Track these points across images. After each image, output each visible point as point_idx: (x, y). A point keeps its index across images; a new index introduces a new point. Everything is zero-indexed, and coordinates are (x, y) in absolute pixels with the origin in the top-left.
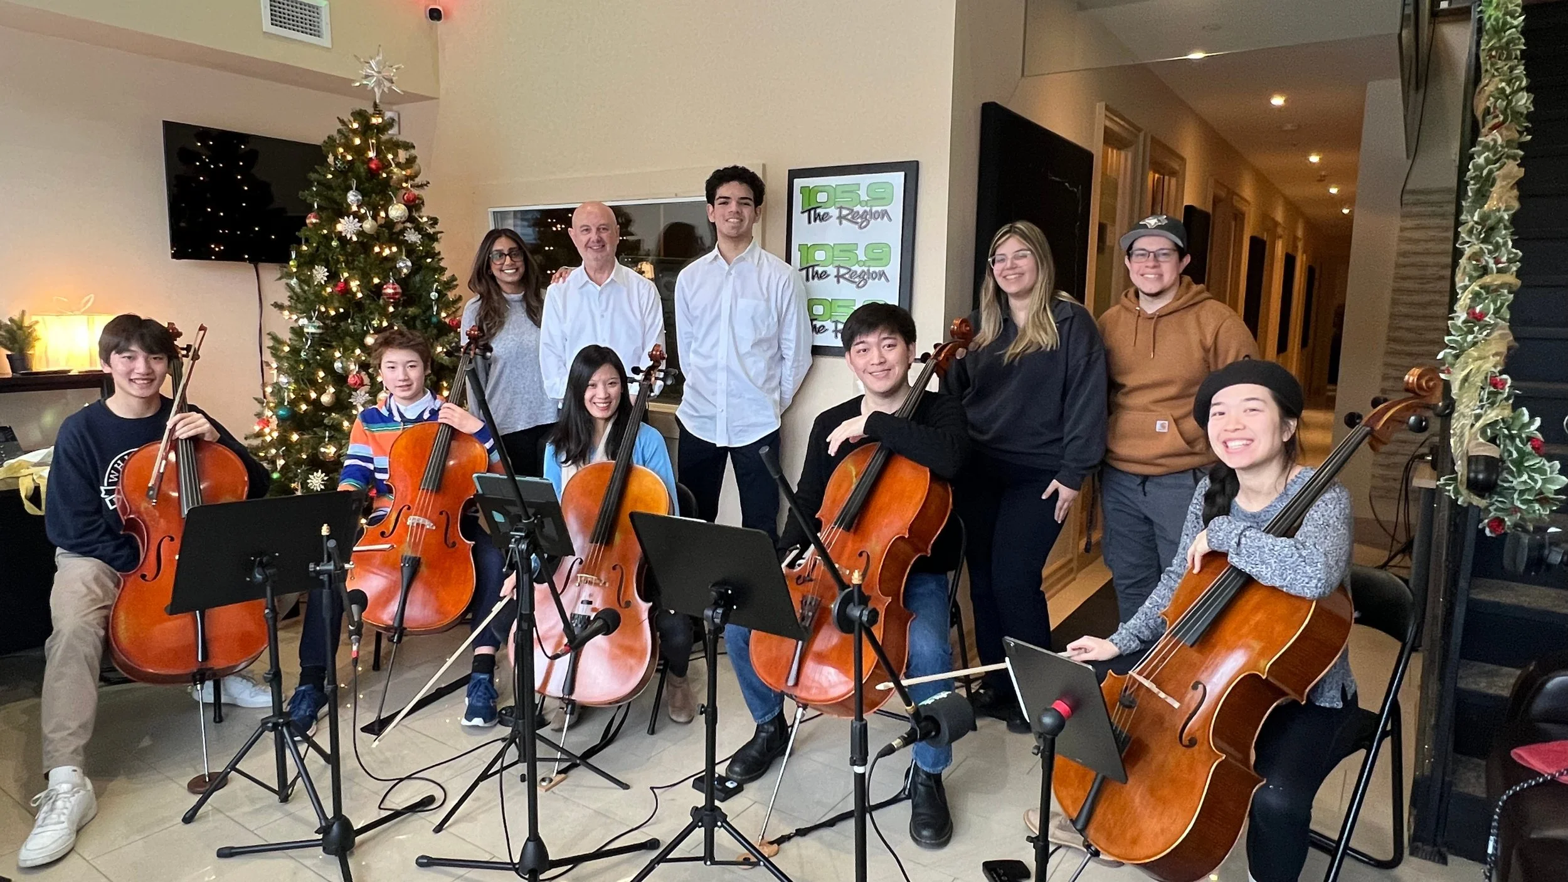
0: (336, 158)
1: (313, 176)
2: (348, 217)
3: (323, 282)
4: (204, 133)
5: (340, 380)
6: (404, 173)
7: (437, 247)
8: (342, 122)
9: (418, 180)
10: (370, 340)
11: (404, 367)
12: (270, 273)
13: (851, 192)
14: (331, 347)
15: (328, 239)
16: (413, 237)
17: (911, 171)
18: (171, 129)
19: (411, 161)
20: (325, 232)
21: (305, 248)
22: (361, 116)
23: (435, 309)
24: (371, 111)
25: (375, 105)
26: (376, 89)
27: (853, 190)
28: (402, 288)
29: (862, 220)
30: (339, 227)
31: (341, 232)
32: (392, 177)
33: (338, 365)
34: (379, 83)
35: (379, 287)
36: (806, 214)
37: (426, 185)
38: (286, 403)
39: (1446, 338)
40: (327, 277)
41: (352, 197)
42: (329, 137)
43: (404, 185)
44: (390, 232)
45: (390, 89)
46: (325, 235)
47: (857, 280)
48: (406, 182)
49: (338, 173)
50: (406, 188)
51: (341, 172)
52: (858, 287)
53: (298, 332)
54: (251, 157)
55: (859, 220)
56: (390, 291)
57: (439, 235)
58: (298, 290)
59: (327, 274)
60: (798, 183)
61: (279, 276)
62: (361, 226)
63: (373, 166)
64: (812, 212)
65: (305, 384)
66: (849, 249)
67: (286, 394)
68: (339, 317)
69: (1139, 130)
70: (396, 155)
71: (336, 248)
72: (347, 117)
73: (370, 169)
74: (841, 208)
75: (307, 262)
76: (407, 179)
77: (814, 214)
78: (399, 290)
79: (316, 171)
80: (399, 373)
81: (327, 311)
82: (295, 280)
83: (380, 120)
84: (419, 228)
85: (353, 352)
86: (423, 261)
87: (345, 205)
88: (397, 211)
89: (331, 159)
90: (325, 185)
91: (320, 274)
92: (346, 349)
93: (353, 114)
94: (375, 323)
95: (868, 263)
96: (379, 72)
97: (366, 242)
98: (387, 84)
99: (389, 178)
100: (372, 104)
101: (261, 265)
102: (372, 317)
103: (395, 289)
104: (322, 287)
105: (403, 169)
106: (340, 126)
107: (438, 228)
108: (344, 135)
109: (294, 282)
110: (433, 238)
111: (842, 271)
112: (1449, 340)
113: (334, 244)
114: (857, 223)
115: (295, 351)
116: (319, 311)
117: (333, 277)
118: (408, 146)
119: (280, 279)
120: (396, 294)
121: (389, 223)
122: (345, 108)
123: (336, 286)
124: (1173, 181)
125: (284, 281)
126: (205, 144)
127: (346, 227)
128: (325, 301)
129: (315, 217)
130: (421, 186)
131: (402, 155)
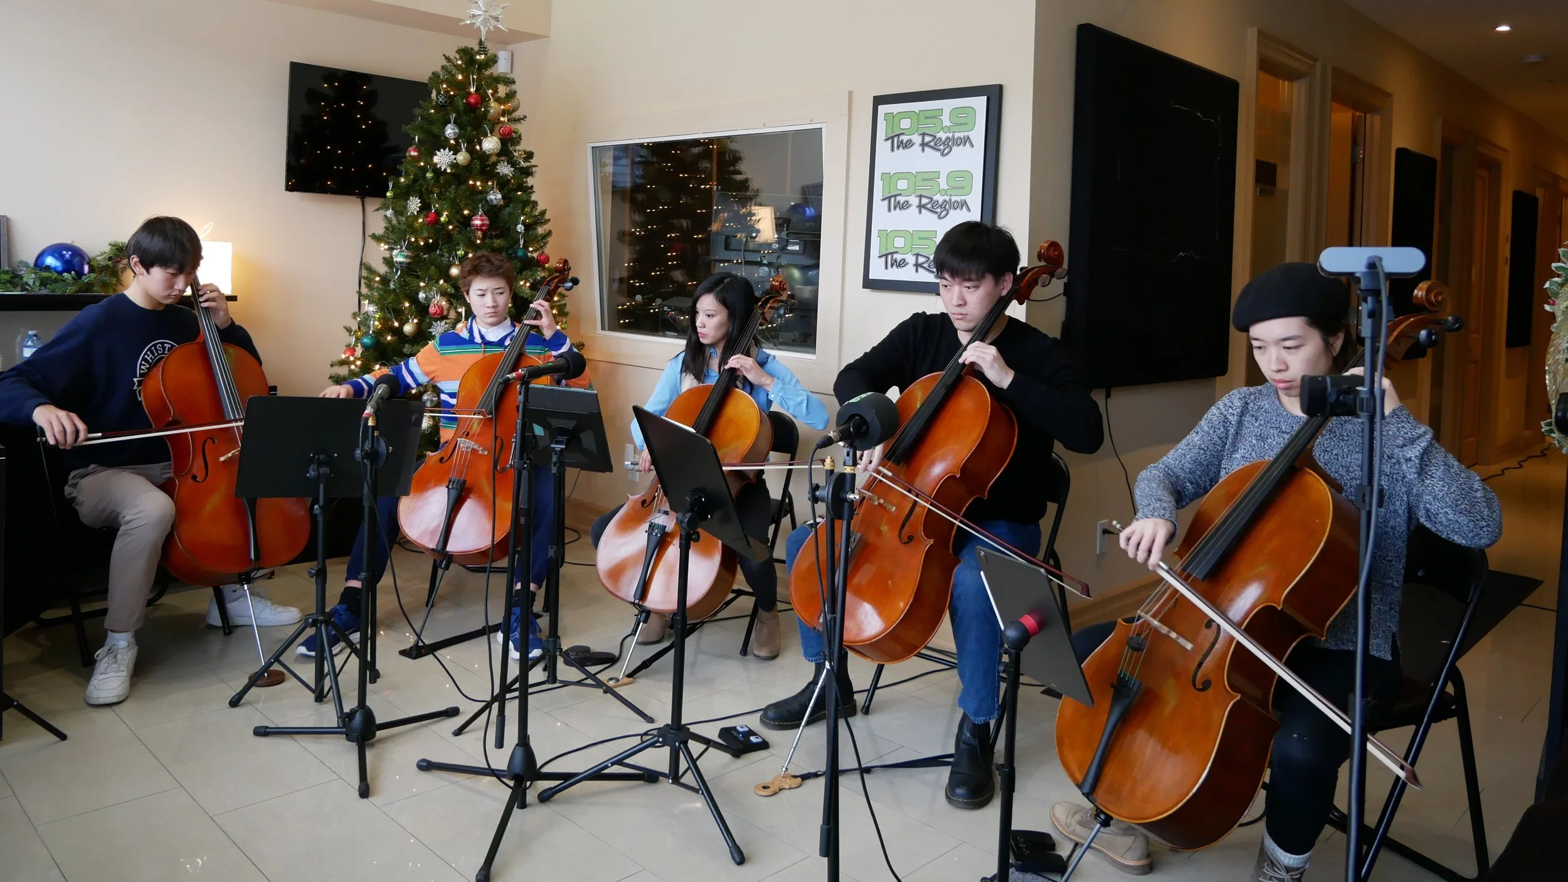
0: (438, 93)
1: (417, 111)
2: (444, 150)
3: (415, 213)
4: (330, 74)
5: (422, 310)
6: (502, 107)
7: (530, 181)
8: (448, 59)
9: (516, 115)
10: (454, 271)
11: (493, 293)
12: (372, 204)
13: (934, 117)
14: (418, 277)
15: (424, 170)
16: (505, 169)
17: (994, 96)
18: (297, 69)
19: (511, 95)
20: (422, 164)
21: (402, 180)
22: (466, 53)
23: (522, 242)
24: (476, 48)
25: (481, 43)
26: (482, 28)
27: (936, 115)
28: (490, 220)
29: (944, 146)
30: (436, 159)
31: (436, 164)
32: (489, 112)
33: (422, 295)
34: (485, 22)
35: (469, 218)
36: (889, 142)
37: (523, 119)
38: (371, 332)
39: (1554, 265)
40: (419, 207)
41: (450, 131)
42: (433, 73)
43: (502, 119)
44: (483, 165)
45: (496, 28)
46: (421, 167)
47: (939, 210)
48: (503, 115)
49: (440, 107)
50: (503, 122)
51: (443, 106)
52: (939, 217)
53: (389, 262)
54: (371, 98)
55: (942, 147)
56: (477, 222)
57: (534, 169)
58: (394, 222)
59: (420, 205)
60: (883, 109)
61: (377, 207)
62: (455, 159)
63: (472, 100)
64: (896, 139)
65: (389, 313)
66: (931, 177)
67: (372, 322)
68: (428, 248)
69: (1315, 60)
70: (496, 91)
71: (431, 179)
72: (453, 54)
73: (469, 103)
74: (924, 135)
75: (403, 194)
76: (503, 113)
77: (899, 142)
78: (487, 222)
79: (420, 107)
80: (488, 300)
81: (417, 241)
82: (391, 210)
83: (483, 57)
84: (513, 163)
85: (437, 282)
86: (512, 194)
87: (443, 139)
88: (490, 144)
89: (434, 95)
90: (428, 119)
91: (414, 204)
92: (430, 279)
93: (458, 51)
94: (460, 253)
95: (949, 192)
96: (486, 11)
97: (459, 174)
98: (493, 22)
99: (487, 112)
100: (478, 41)
101: (368, 200)
102: (458, 247)
103: (482, 220)
104: (416, 218)
105: (500, 104)
106: (445, 63)
107: (533, 162)
108: (447, 70)
109: (389, 213)
110: (527, 172)
111: (924, 201)
112: (1557, 268)
113: (429, 175)
114: (939, 150)
115: (385, 280)
116: (409, 242)
117: (425, 207)
118: (509, 82)
119: (377, 210)
120: (483, 225)
121: (483, 157)
122: (451, 46)
123: (426, 216)
124: (1377, 118)
125: (382, 212)
126: (331, 85)
127: (442, 159)
128: (415, 232)
129: (415, 151)
130: (518, 120)
131: (502, 90)
